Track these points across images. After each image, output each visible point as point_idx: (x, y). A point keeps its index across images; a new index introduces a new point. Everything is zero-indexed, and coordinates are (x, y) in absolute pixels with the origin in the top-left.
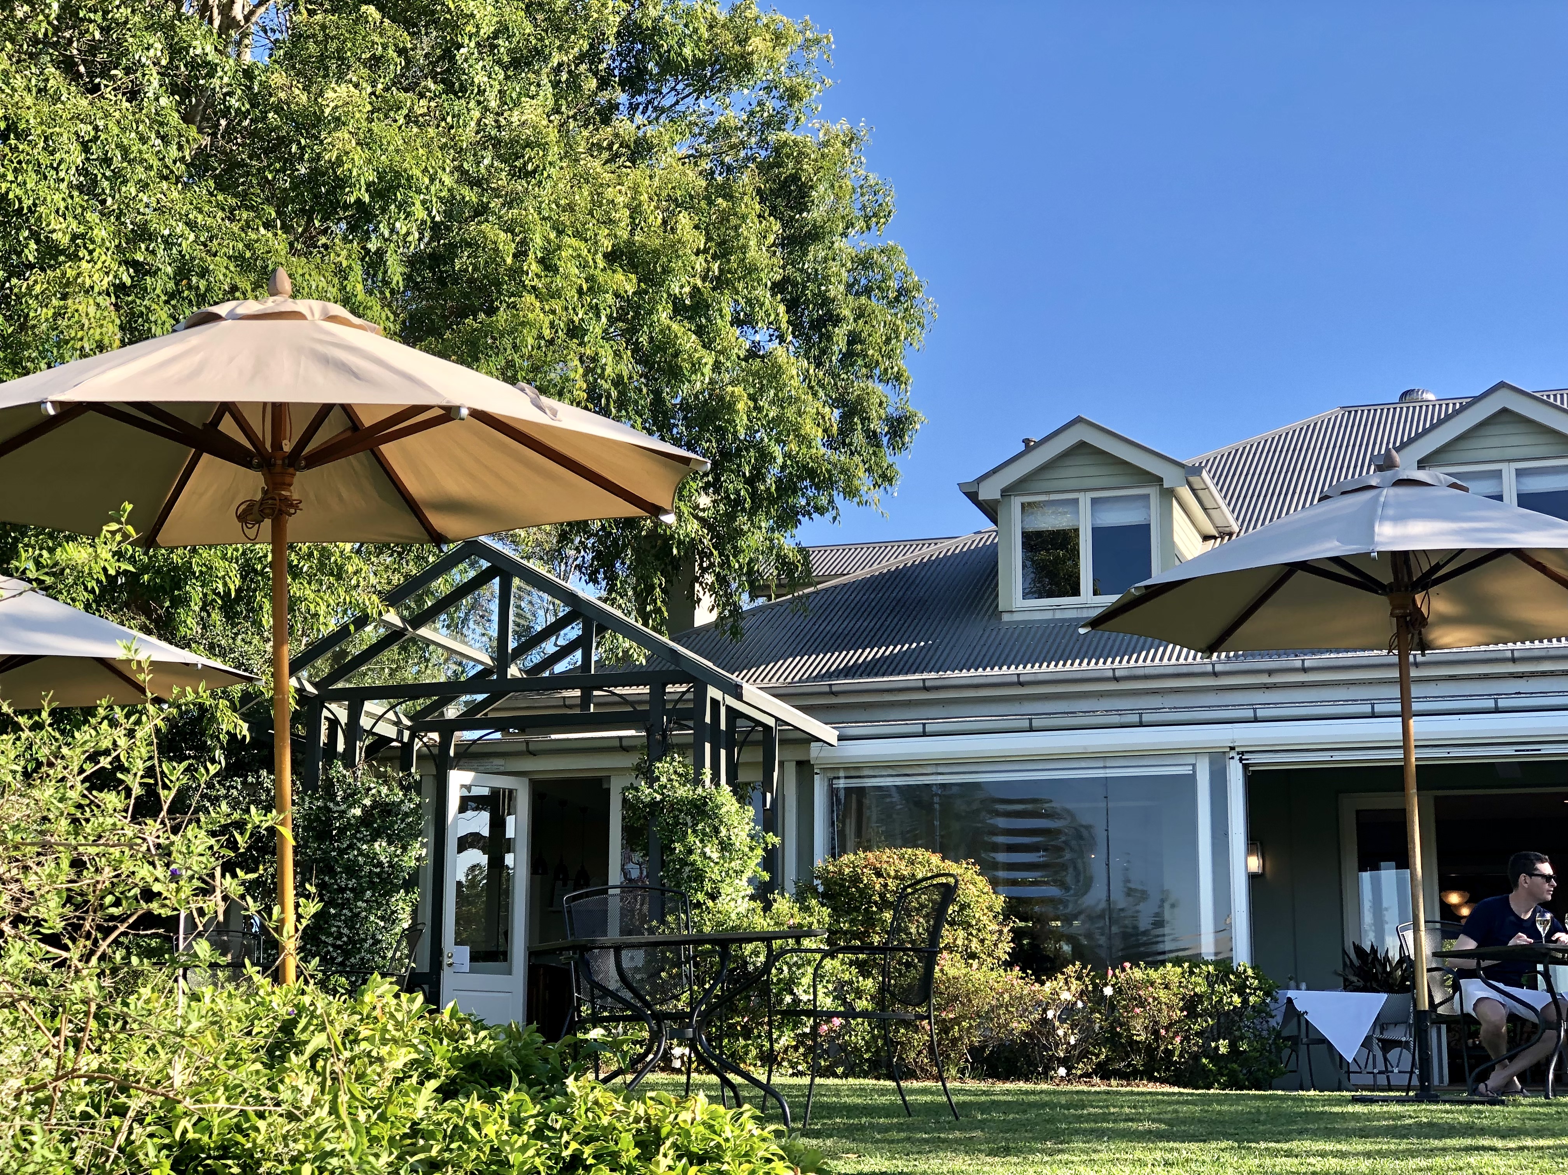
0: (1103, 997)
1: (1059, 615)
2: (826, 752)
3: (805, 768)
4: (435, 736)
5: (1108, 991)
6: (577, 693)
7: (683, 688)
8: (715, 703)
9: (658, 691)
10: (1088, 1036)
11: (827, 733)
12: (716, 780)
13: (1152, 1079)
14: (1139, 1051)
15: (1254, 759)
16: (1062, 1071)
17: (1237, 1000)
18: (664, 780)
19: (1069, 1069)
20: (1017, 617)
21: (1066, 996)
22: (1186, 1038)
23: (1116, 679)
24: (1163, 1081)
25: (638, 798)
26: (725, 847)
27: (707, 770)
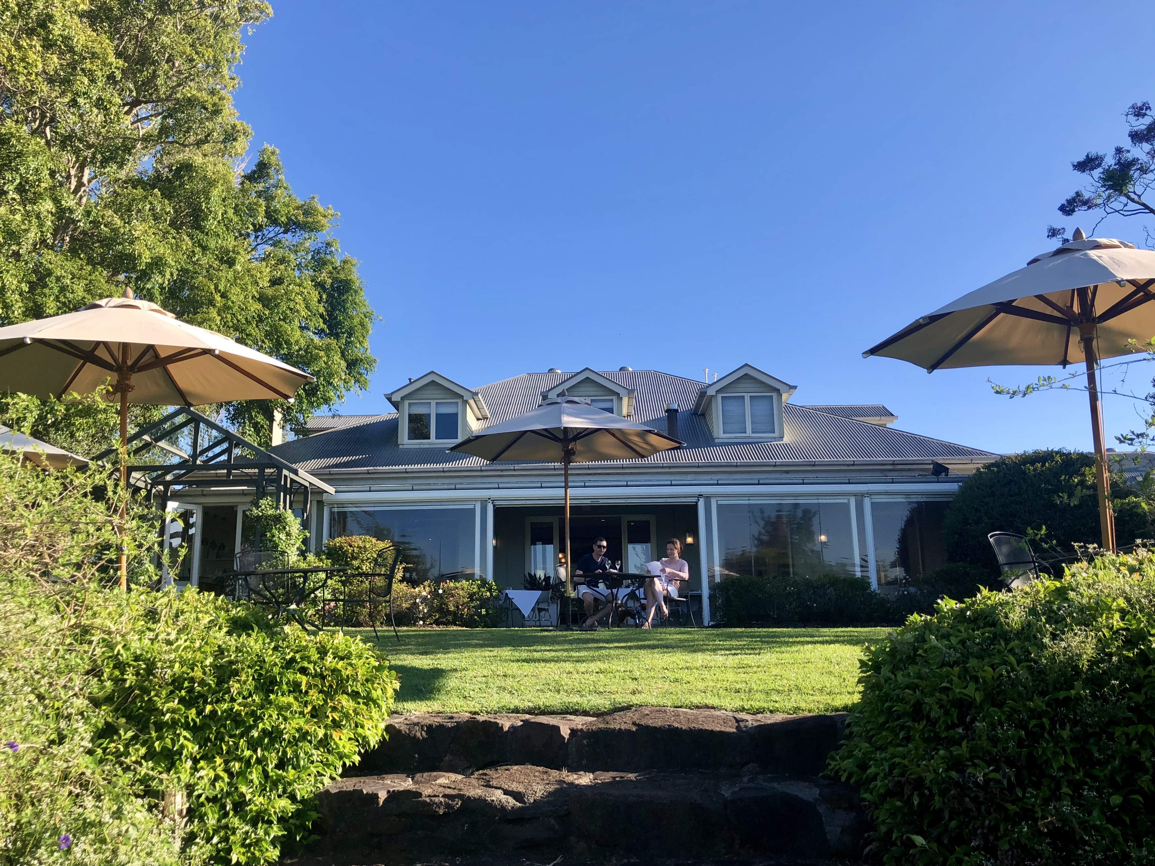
0: (438, 594)
1: (422, 446)
2: (330, 497)
3: (320, 504)
4: (161, 487)
5: (441, 591)
6: (225, 471)
7: (272, 470)
8: (286, 477)
9: (261, 471)
10: (431, 609)
11: (331, 489)
12: (285, 507)
13: (456, 625)
14: (450, 614)
15: (497, 503)
16: (421, 622)
17: (488, 594)
18: (263, 507)
19: (424, 622)
20: (405, 447)
21: (424, 593)
22: (469, 609)
23: (444, 471)
24: (459, 625)
25: (251, 514)
26: (288, 534)
27: (282, 503)
